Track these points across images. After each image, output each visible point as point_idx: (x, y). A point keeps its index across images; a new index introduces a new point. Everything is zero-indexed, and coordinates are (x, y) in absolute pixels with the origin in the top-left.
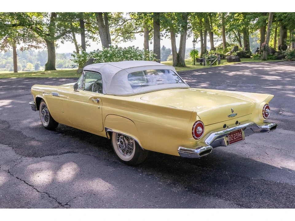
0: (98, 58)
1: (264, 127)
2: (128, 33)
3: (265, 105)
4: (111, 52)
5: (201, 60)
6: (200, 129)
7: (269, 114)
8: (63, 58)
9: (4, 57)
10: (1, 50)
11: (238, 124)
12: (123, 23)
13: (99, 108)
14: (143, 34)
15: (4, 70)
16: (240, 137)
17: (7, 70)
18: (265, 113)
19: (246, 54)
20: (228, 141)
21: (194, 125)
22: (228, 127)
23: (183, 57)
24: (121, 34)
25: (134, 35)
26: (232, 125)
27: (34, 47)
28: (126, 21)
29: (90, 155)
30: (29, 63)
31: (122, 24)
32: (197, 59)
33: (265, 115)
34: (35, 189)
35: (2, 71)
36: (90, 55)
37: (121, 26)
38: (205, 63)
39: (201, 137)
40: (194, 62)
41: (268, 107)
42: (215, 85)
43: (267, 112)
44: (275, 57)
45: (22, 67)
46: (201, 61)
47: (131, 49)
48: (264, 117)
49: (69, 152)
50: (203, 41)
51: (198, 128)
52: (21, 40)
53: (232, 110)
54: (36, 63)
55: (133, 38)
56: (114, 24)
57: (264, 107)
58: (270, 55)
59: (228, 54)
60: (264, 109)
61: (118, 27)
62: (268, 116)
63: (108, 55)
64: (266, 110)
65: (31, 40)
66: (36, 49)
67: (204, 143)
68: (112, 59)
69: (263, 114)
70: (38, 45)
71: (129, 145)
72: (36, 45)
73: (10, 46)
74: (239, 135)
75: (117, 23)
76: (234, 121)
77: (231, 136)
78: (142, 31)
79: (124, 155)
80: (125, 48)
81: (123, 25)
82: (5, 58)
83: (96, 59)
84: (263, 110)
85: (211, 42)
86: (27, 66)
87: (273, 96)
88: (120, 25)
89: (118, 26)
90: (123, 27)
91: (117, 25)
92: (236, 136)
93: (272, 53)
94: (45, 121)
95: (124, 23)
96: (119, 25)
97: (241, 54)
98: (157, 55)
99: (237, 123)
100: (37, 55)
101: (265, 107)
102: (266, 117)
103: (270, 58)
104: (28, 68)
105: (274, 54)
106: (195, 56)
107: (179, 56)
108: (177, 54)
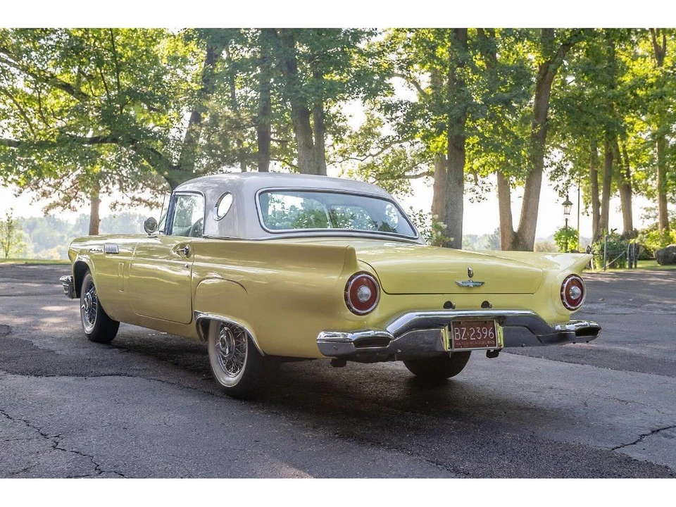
2: (393, 177)
3: (569, 277)
10: (63, 207)
11: (487, 309)
12: (380, 150)
13: (187, 267)
14: (432, 180)
16: (488, 338)
18: (567, 294)
20: (450, 340)
21: (350, 280)
23: (528, 242)
24: (375, 180)
25: (410, 184)
26: (467, 308)
27: (144, 204)
28: (389, 146)
31: (379, 153)
33: (568, 299)
37: (375, 158)
39: (371, 309)
41: (576, 283)
43: (575, 295)
48: (564, 304)
50: (601, 209)
51: (362, 288)
52: (114, 183)
53: (469, 271)
55: (407, 192)
56: (357, 153)
57: (565, 280)
60: (565, 285)
61: (369, 160)
64: (572, 287)
65: (141, 185)
66: (152, 208)
69: (562, 295)
70: (157, 200)
72: (151, 200)
73: (86, 199)
74: (486, 333)
75: (366, 150)
77: (462, 331)
78: (429, 174)
81: (381, 155)
84: (563, 287)
85: (623, 212)
88: (373, 156)
89: (367, 157)
90: (380, 162)
91: (365, 155)
92: (476, 332)
95: (383, 149)
96: (370, 155)
99: (485, 304)
101: (569, 280)
102: (572, 306)
107: (520, 238)
108: (515, 234)
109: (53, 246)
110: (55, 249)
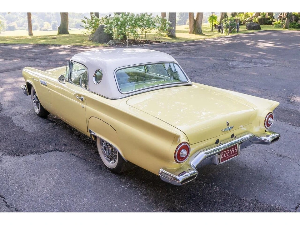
0: (109, 25)
1: (264, 138)
3: (268, 114)
4: (122, 20)
5: (219, 26)
6: (184, 152)
7: (271, 124)
8: (80, 18)
9: (22, 15)
11: (234, 138)
13: (83, 107)
15: (22, 29)
16: (235, 153)
17: (25, 29)
18: (267, 122)
19: (267, 20)
20: (219, 159)
21: (177, 148)
22: (220, 143)
23: (200, 24)
26: (226, 141)
29: (75, 155)
30: (46, 22)
32: (215, 26)
33: (267, 124)
34: (5, 202)
35: (20, 30)
36: (101, 21)
38: (222, 31)
39: (186, 159)
40: (212, 28)
41: (271, 116)
42: (228, 60)
43: (270, 122)
44: (298, 25)
45: (40, 26)
46: (219, 28)
47: (144, 16)
48: (265, 127)
49: (55, 150)
51: (182, 151)
53: (227, 123)
54: (54, 22)
57: (267, 116)
58: (292, 24)
59: (248, 20)
60: (267, 118)
62: (270, 126)
63: (119, 23)
64: (269, 119)
67: (190, 165)
68: (123, 27)
69: (265, 123)
71: (113, 152)
74: (234, 150)
76: (229, 135)
77: (224, 153)
79: (108, 161)
80: (137, 15)
82: (22, 17)
83: (106, 27)
84: (265, 120)
86: (44, 25)
87: (279, 103)
92: (230, 151)
93: (295, 20)
94: (37, 107)
97: (263, 20)
98: (171, 23)
99: (233, 136)
100: (54, 14)
102: (268, 126)
103: (292, 26)
104: (45, 27)
105: (297, 22)
106: (213, 22)
107: (197, 22)
108: (195, 20)
109: (14, 21)
110: (15, 22)
